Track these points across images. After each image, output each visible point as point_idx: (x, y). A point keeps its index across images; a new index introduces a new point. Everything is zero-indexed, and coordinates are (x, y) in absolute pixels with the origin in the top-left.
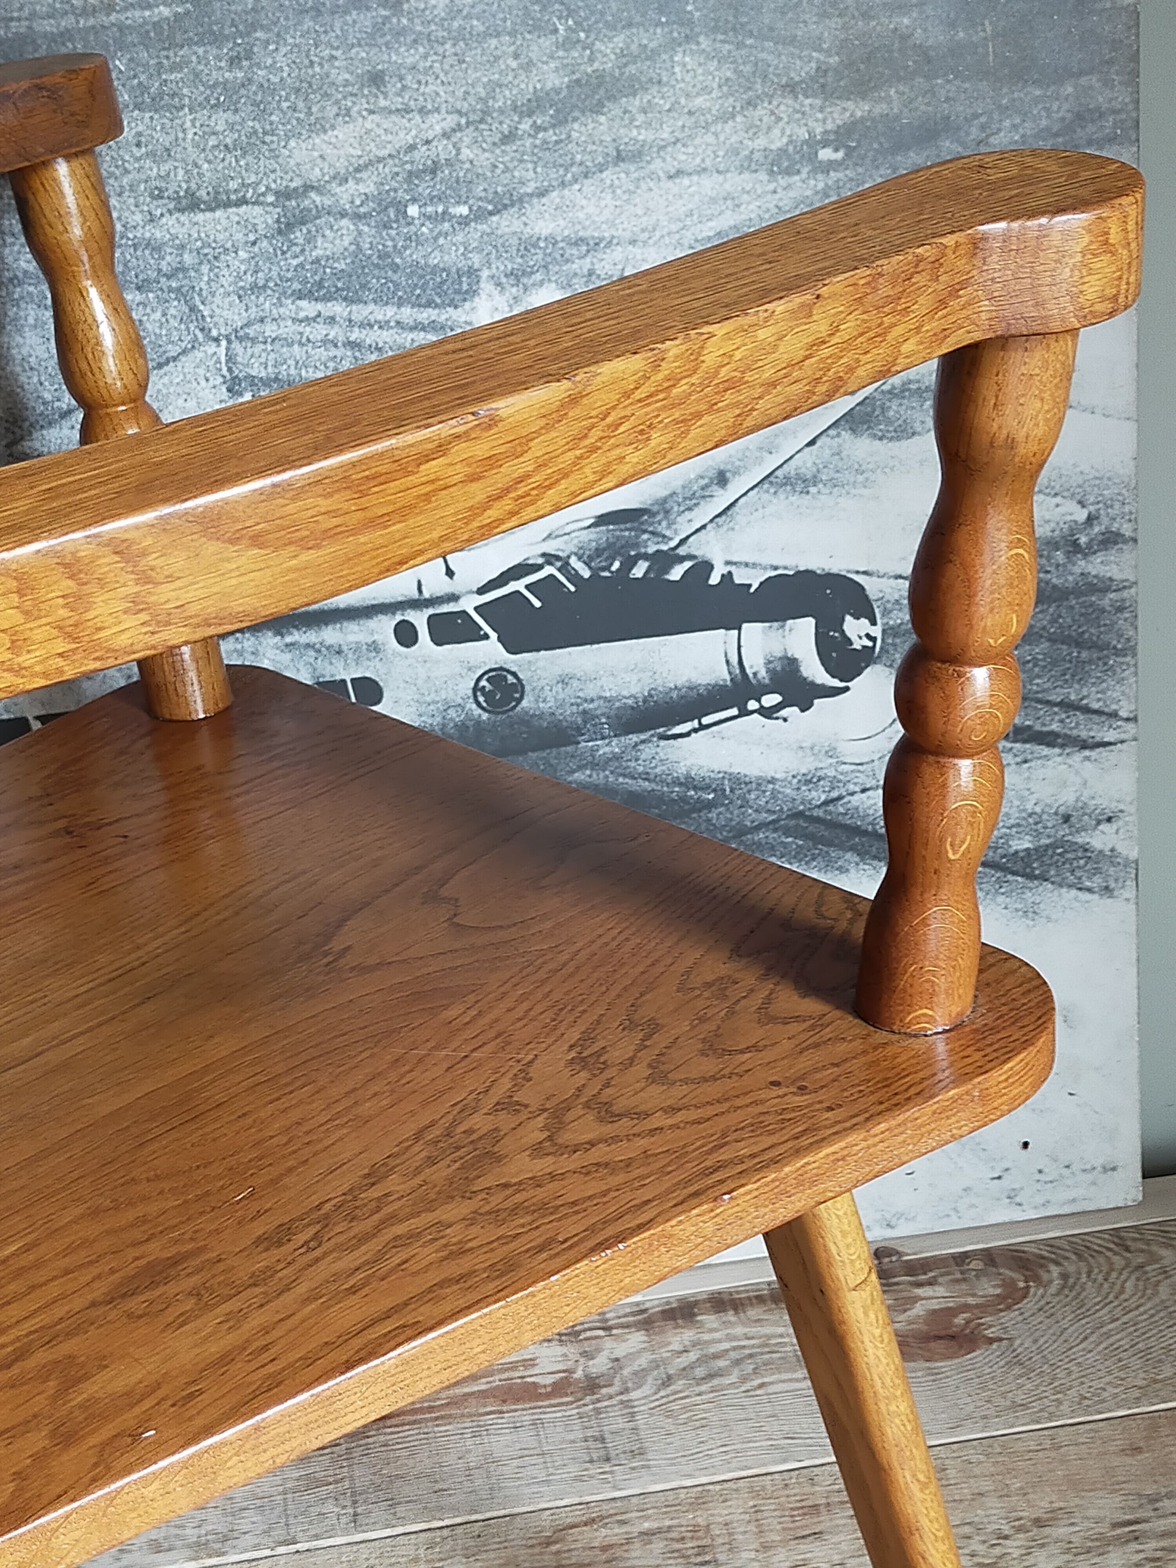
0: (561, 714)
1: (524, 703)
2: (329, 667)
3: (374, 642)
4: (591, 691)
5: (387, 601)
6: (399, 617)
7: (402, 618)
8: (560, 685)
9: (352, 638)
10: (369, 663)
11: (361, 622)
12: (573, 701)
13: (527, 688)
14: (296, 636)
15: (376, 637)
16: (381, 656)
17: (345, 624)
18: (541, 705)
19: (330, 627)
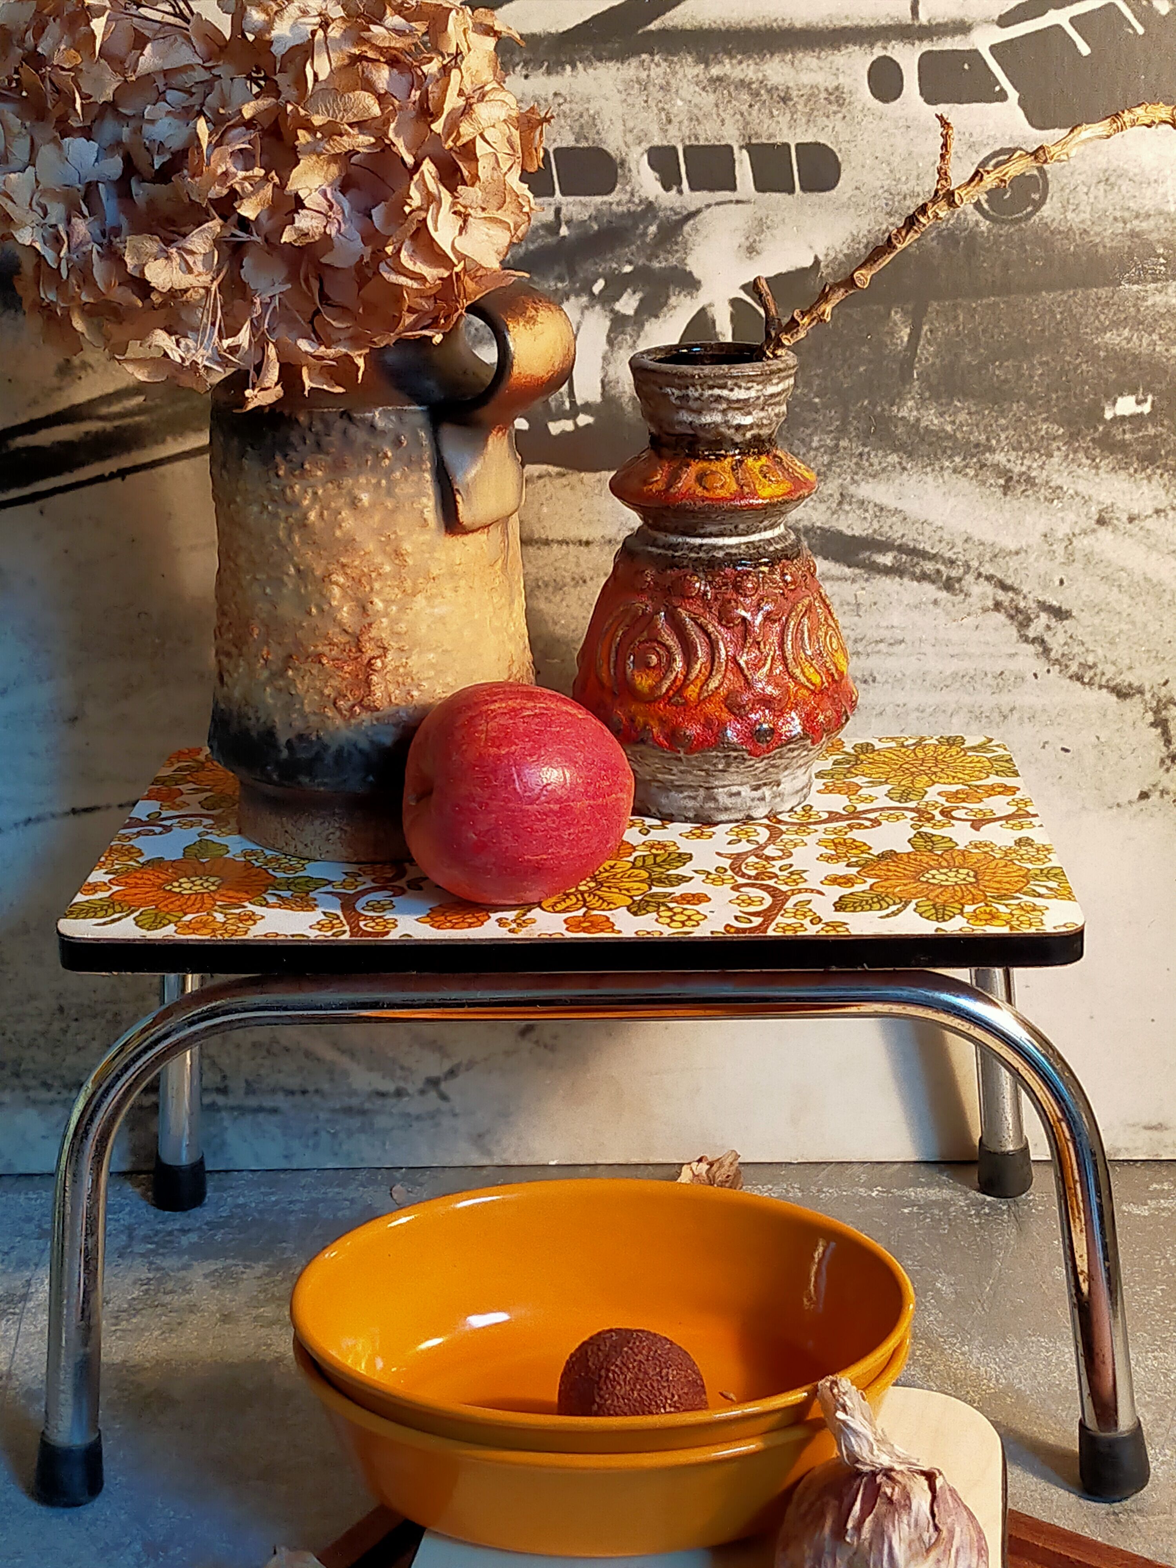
0: (1098, 234)
1: (1046, 210)
2: (767, 121)
3: (837, 88)
4: (1148, 201)
5: (865, 24)
6: (878, 52)
7: (882, 53)
8: (1102, 186)
9: (806, 78)
10: (826, 122)
11: (823, 53)
12: (1118, 214)
13: (1053, 187)
14: (726, 68)
15: (841, 80)
16: (844, 110)
17: (800, 55)
18: (1070, 215)
19: (777, 58)
